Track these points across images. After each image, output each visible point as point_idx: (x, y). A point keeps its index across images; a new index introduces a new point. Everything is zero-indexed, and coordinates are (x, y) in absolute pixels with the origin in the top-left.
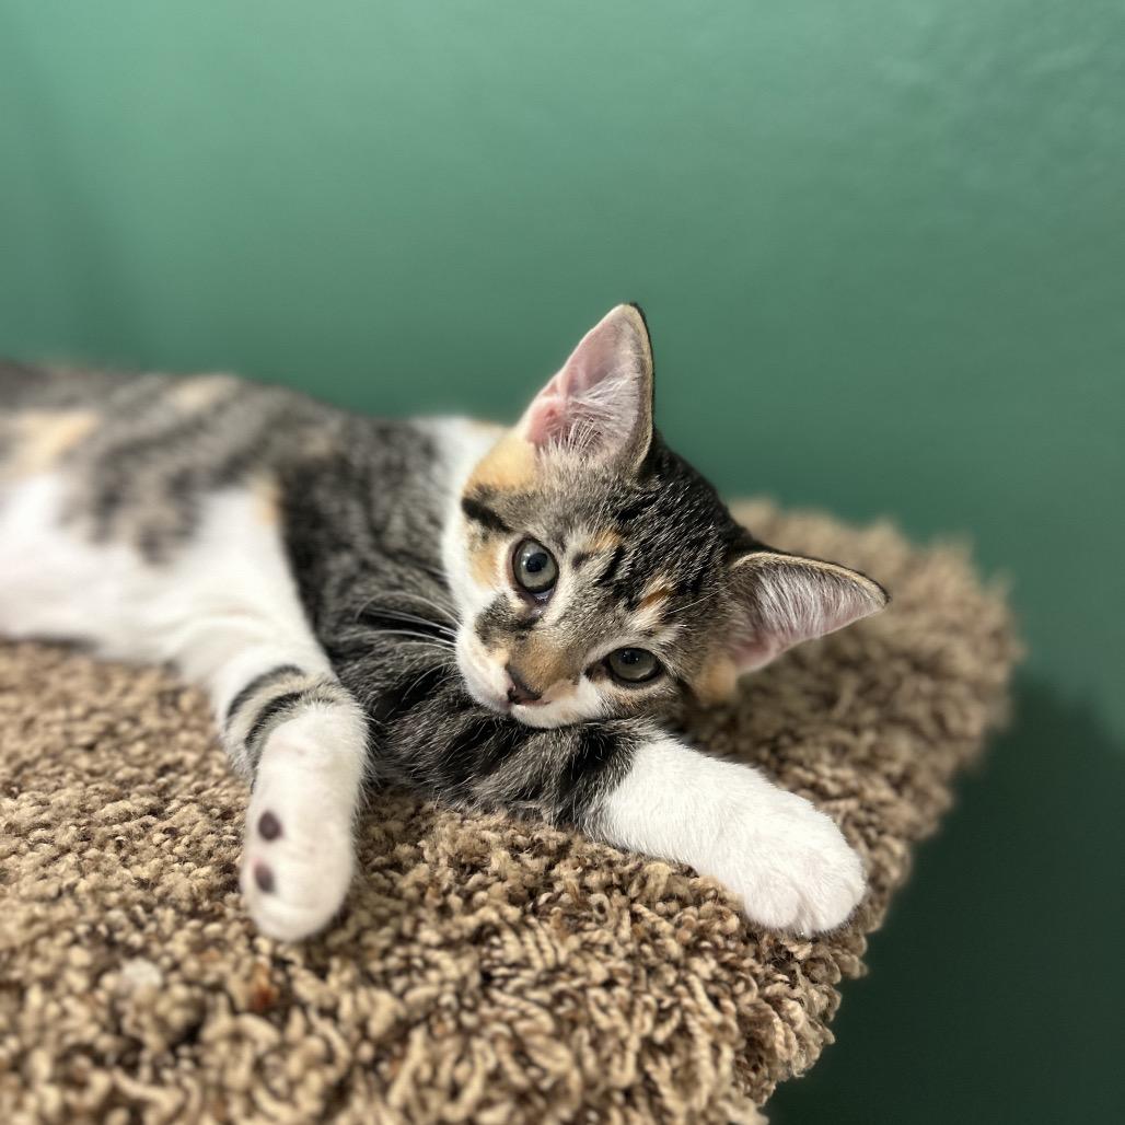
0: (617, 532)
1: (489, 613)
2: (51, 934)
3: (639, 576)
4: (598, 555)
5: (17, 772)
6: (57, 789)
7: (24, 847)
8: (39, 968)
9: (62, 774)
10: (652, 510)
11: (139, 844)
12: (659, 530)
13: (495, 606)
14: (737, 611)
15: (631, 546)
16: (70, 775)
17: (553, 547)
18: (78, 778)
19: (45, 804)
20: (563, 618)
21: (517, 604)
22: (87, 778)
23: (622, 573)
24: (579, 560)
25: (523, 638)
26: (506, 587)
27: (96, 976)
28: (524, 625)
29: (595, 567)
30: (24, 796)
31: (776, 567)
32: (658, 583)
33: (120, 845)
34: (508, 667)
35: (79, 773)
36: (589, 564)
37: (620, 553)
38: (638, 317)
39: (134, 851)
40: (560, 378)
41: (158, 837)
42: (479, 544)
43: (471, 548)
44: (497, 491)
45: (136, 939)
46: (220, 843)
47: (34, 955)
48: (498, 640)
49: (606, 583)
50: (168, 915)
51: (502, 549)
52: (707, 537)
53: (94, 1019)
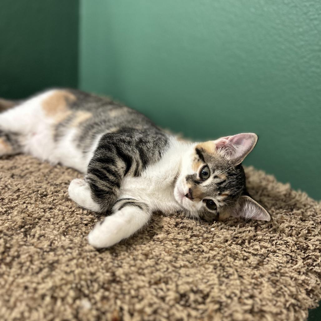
0: (227, 176)
1: (191, 176)
2: (66, 284)
3: (225, 188)
4: (220, 178)
5: (67, 228)
6: (76, 236)
7: (64, 253)
8: (62, 294)
9: (78, 231)
10: (235, 176)
11: (93, 260)
12: (234, 181)
13: (193, 175)
14: (238, 206)
15: (227, 181)
16: (80, 233)
17: (211, 171)
18: (82, 234)
19: (71, 240)
20: (206, 186)
21: (198, 177)
22: (84, 234)
23: (222, 186)
24: (216, 177)
25: (196, 185)
26: (198, 173)
27: (75, 299)
28: (197, 183)
29: (218, 180)
30: (67, 236)
31: (250, 201)
32: (227, 192)
33: (88, 260)
34: (190, 189)
35: (82, 232)
36: (217, 179)
37: (224, 181)
38: (257, 139)
39: (91, 262)
40: (231, 137)
41: (98, 259)
42: (196, 161)
43: (194, 160)
44: (206, 151)
45: (87, 292)
46: (113, 266)
47: (61, 289)
48: (190, 182)
49: (218, 185)
50: (96, 286)
51: (202, 165)
52: (241, 188)
53: (72, 314)
